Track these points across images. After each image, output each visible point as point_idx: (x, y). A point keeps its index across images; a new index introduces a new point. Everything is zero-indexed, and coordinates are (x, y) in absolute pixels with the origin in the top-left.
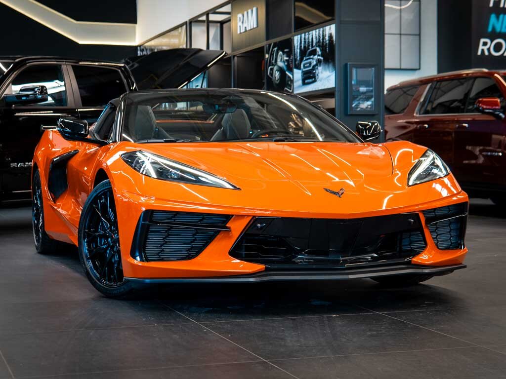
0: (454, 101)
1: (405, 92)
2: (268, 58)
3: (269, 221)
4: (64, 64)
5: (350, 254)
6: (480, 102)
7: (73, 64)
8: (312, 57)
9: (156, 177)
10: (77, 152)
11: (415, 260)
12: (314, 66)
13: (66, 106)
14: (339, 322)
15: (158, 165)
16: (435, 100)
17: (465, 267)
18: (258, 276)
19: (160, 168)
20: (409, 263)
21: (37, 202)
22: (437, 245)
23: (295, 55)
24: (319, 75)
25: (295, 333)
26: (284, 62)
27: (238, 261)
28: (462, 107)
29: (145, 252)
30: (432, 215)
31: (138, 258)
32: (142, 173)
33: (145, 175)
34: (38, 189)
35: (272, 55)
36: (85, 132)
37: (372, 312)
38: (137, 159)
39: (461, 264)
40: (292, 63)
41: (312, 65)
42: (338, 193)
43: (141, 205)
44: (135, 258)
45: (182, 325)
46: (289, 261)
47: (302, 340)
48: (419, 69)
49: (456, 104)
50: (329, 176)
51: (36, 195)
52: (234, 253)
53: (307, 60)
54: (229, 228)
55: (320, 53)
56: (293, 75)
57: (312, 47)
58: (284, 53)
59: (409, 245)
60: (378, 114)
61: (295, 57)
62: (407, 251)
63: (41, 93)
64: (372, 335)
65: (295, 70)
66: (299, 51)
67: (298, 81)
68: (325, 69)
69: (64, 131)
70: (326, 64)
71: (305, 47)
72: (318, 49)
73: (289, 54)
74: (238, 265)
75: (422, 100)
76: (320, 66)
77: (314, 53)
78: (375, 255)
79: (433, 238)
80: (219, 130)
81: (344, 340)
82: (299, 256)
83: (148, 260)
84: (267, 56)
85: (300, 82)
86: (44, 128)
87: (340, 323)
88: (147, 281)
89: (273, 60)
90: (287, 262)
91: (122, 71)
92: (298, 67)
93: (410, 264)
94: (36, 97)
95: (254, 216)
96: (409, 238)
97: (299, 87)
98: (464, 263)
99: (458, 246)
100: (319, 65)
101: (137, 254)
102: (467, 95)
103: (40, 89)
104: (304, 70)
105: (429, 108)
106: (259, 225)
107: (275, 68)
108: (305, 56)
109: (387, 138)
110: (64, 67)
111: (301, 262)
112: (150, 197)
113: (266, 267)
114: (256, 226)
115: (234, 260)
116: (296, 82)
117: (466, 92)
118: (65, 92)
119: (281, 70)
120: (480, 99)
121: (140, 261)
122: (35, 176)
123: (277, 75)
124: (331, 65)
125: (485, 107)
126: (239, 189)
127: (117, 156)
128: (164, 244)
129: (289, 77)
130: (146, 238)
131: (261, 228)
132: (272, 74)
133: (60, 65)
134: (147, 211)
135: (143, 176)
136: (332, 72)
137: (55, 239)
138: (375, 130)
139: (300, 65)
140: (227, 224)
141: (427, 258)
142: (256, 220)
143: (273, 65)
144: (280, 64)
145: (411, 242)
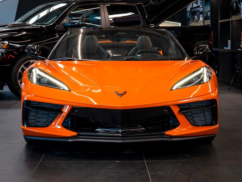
4: (101, 4)
20: (164, 134)
22: (193, 123)
56: (240, 6)
63: (82, 21)
65: (241, 3)
79: (189, 120)
83: (29, 126)
91: (138, 7)
94: (79, 23)
113: (78, 134)
119: (236, 2)
123: (235, 5)
126: (70, 91)
135: (30, 82)
140: (62, 109)
142: (73, 108)
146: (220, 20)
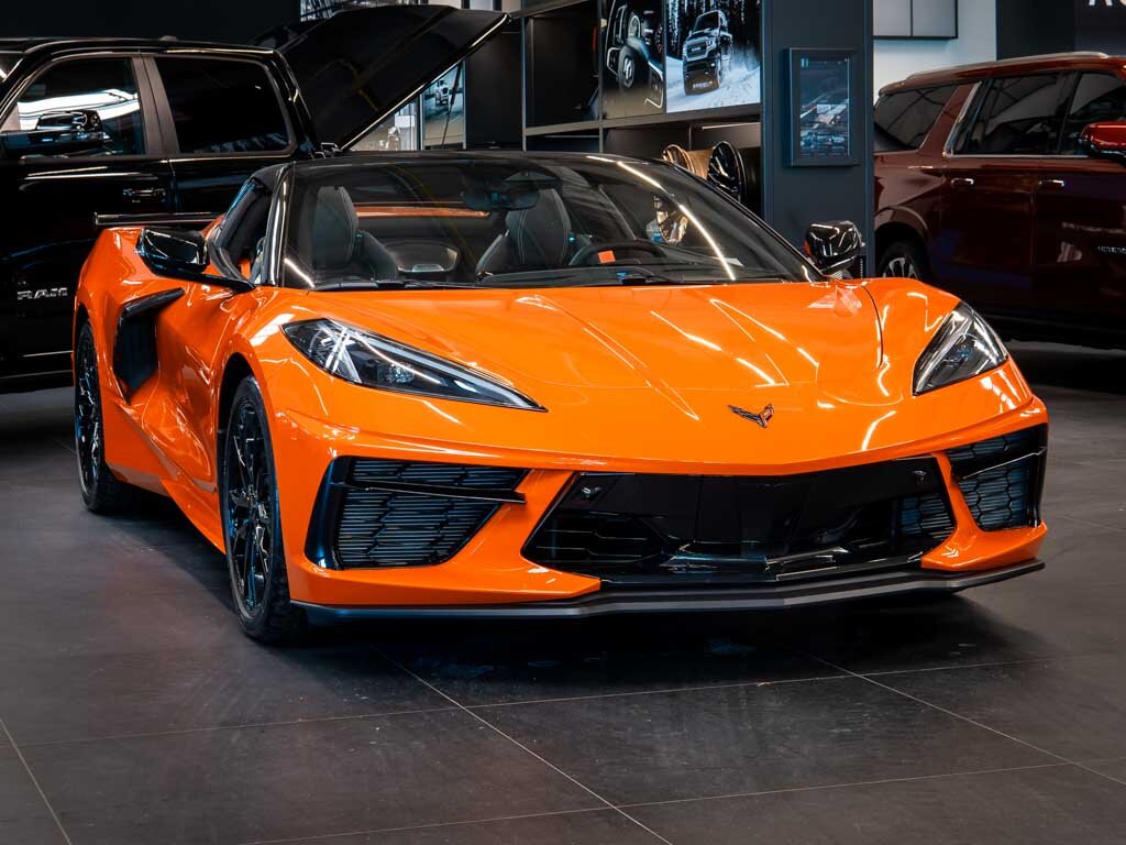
0: (1034, 121)
1: (923, 96)
2: (606, 27)
3: (608, 482)
4: (137, 57)
5: (786, 550)
6: (1090, 132)
7: (157, 55)
8: (706, 31)
9: (360, 382)
10: (177, 293)
11: (932, 559)
12: (712, 53)
13: (144, 153)
14: (770, 700)
15: (366, 354)
16: (991, 117)
17: (1042, 566)
18: (586, 604)
19: (371, 361)
20: (916, 566)
21: (86, 393)
22: (977, 520)
23: (668, 23)
24: (723, 72)
25: (676, 733)
26: (642, 39)
27: (543, 570)
28: (1053, 135)
29: (336, 549)
30: (967, 455)
31: (323, 563)
32: (329, 371)
33: (335, 375)
34: (89, 366)
35: (615, 21)
36: (201, 261)
37: (844, 674)
38: (316, 336)
39: (1033, 560)
40: (661, 43)
41: (709, 49)
42: (759, 416)
43: (328, 443)
44: (315, 560)
45: (430, 713)
46: (651, 568)
47: (692, 751)
48: (956, 37)
49: (1036, 128)
50: (743, 365)
51: (83, 376)
52: (534, 551)
53: (694, 37)
54: (521, 497)
55: (725, 23)
56: (664, 70)
57: (708, 8)
58: (642, 18)
59: (919, 521)
60: (858, 165)
61: (668, 29)
62: (914, 536)
63: (88, 128)
64: (842, 736)
65: (669, 60)
66: (676, 15)
67: (676, 83)
68: (737, 62)
69: (151, 257)
70: (740, 48)
71: (690, 6)
72: (721, 14)
73: (654, 22)
74: (544, 580)
75: (961, 116)
76: (726, 54)
77: (712, 21)
78: (844, 551)
79: (970, 507)
80: (500, 237)
81: (782, 750)
82: (675, 557)
83: (343, 566)
84: (604, 23)
85: (681, 87)
86: (101, 220)
87: (772, 704)
88: (343, 612)
89: (617, 33)
90: (650, 570)
91: (271, 66)
92: (677, 54)
93: (918, 570)
94: (74, 138)
95: (576, 472)
96: (917, 507)
97: (679, 97)
98: (1040, 557)
99: (1027, 518)
100: (722, 50)
101: (321, 554)
102: (1063, 108)
103: (83, 120)
104: (689, 60)
105: (977, 136)
106: (587, 491)
107: (623, 52)
108: (691, 28)
109: (880, 207)
110: (137, 63)
111: (679, 569)
112: (346, 428)
113: (602, 583)
114: (580, 493)
115: (534, 567)
116: (671, 86)
117: (1062, 102)
118: (139, 113)
119: (635, 56)
120: (1092, 126)
121: (328, 568)
122: (82, 334)
123: (627, 67)
124: (750, 53)
125: (1102, 143)
126: (544, 409)
127: (272, 328)
128: (380, 528)
129: (655, 74)
130: (340, 517)
131: (592, 496)
132: (615, 66)
133: (129, 59)
134: (340, 460)
135: (332, 378)
136: (754, 68)
137: (130, 481)
138: (848, 241)
139: (681, 49)
140: (516, 486)
141: (956, 555)
142: (579, 479)
143: (618, 44)
144: (635, 43)
145: (923, 517)
146: (527, 126)
